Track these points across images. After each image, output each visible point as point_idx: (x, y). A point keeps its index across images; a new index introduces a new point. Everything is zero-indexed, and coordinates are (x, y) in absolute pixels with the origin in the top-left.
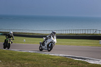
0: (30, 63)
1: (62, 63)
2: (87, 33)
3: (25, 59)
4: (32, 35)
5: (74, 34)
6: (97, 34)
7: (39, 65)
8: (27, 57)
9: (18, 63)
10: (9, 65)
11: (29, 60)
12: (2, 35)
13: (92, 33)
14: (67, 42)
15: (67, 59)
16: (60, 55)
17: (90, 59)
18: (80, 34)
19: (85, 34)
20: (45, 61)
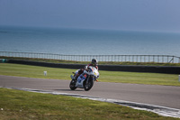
0: (54, 113)
1: (111, 115)
2: (156, 61)
3: (46, 107)
4: (58, 63)
5: (133, 63)
6: (175, 64)
7: (69, 117)
8: (48, 103)
9: (33, 113)
10: (16, 117)
11: (53, 108)
12: (5, 62)
13: (165, 62)
14: (122, 78)
15: (121, 107)
16: (108, 100)
17: (161, 109)
18: (144, 63)
19: (153, 63)
20: (81, 111)
